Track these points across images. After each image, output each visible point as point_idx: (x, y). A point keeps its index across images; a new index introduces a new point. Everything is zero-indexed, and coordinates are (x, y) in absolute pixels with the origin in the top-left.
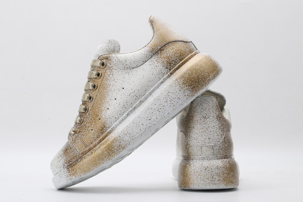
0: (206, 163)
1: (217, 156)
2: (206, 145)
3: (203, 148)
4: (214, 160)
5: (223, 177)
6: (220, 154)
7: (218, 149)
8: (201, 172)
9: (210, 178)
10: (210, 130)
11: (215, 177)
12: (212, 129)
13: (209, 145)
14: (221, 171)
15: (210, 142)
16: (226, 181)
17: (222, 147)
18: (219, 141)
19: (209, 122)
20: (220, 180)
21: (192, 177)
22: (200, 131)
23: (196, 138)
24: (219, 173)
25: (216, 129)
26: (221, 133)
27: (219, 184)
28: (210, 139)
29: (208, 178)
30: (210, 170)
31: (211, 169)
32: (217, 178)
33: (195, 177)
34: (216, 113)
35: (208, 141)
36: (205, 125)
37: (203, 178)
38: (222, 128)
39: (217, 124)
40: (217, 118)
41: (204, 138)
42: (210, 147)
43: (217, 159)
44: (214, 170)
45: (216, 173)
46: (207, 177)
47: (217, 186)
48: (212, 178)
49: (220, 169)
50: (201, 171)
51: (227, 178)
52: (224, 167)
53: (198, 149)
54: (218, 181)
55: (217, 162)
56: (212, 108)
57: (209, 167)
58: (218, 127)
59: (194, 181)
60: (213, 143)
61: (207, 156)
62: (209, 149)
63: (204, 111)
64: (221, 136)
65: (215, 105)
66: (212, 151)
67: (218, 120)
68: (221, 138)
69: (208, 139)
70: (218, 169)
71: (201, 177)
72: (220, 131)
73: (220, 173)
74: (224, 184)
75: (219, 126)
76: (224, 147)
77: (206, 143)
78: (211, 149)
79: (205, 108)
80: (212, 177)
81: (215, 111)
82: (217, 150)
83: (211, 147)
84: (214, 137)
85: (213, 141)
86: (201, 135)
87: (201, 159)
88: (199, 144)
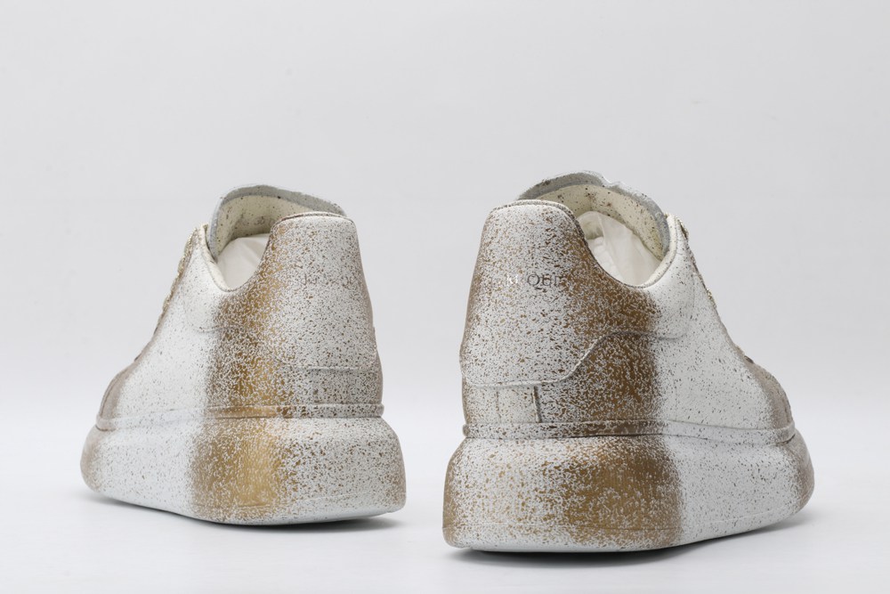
0: (507, 453)
1: (552, 427)
2: (511, 384)
3: (503, 394)
4: (538, 441)
5: (564, 504)
6: (570, 419)
7: (558, 398)
8: (487, 486)
9: (513, 506)
10: (529, 329)
11: (531, 505)
12: (537, 325)
13: (518, 383)
14: (560, 482)
15: (526, 371)
16: (578, 522)
17: (574, 392)
18: (561, 371)
19: (526, 300)
20: (551, 516)
21: (460, 502)
22: (494, 331)
23: (479, 357)
24: (549, 488)
25: (551, 323)
26: (572, 339)
27: (548, 534)
28: (523, 361)
29: (508, 508)
30: (516, 479)
31: (521, 472)
32: (541, 511)
33: (467, 501)
34: (561, 263)
35: (518, 370)
36: (510, 309)
37: (491, 507)
38: (581, 319)
39: (560, 306)
40: (564, 284)
41: (504, 358)
42: (526, 391)
43: (555, 436)
44: (530, 476)
45: (536, 490)
46: (504, 504)
47: (541, 538)
48: (520, 506)
49: (555, 477)
50: (487, 481)
51: (585, 509)
52: (571, 470)
53: (487, 398)
54: (545, 519)
55: (547, 450)
56: (544, 244)
57: (514, 468)
58: (562, 317)
59: (465, 517)
60: (536, 375)
61: (516, 425)
62: (522, 397)
63: (513, 256)
64: (572, 349)
65: (558, 234)
66: (534, 406)
67: (567, 289)
68: (572, 359)
69: (516, 361)
70: (544, 475)
71: (485, 501)
72: (571, 330)
73: (552, 491)
74: (571, 533)
75: (571, 312)
76: (586, 393)
77: (509, 378)
78: (529, 398)
79: (517, 246)
80: (523, 504)
81: (556, 258)
82: (555, 404)
83: (529, 392)
84: (542, 353)
85: (535, 368)
86: (494, 345)
87: (496, 435)
88: (488, 380)
